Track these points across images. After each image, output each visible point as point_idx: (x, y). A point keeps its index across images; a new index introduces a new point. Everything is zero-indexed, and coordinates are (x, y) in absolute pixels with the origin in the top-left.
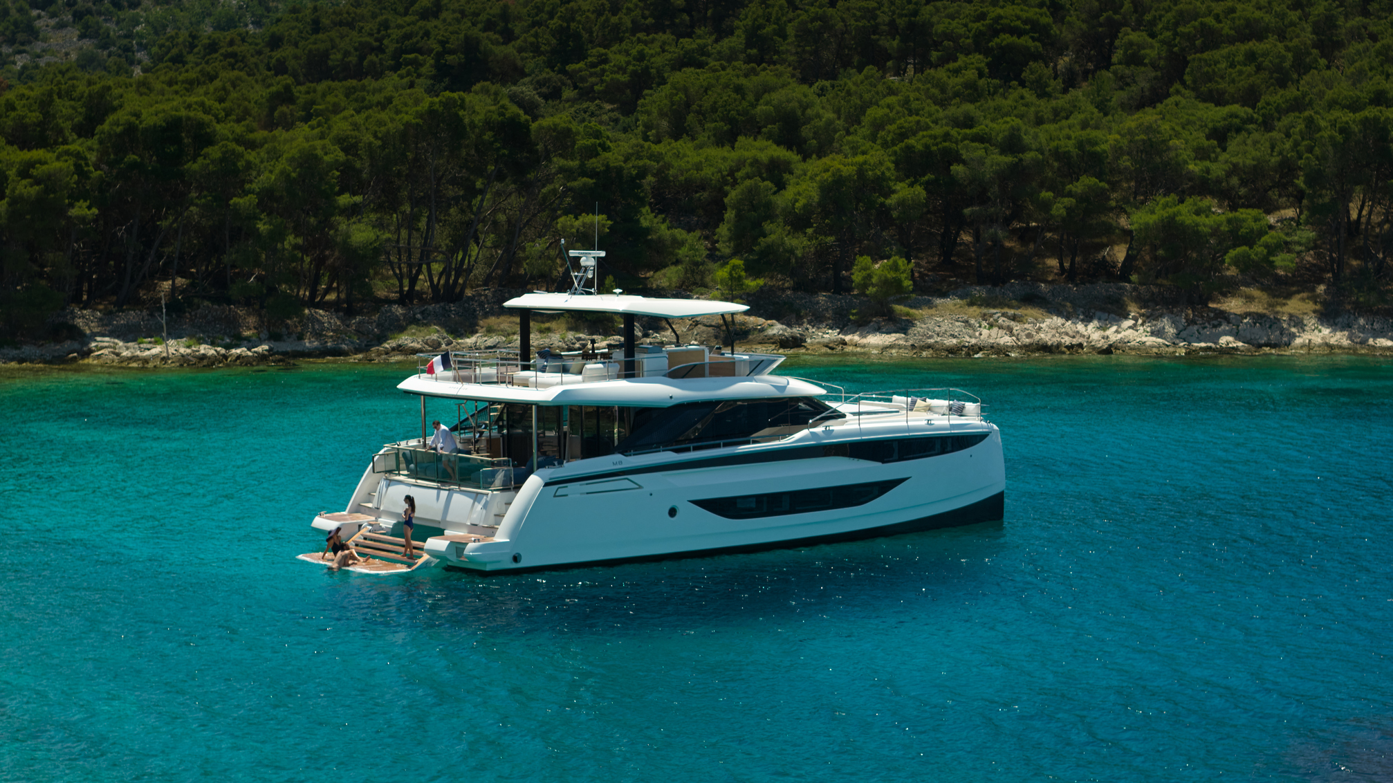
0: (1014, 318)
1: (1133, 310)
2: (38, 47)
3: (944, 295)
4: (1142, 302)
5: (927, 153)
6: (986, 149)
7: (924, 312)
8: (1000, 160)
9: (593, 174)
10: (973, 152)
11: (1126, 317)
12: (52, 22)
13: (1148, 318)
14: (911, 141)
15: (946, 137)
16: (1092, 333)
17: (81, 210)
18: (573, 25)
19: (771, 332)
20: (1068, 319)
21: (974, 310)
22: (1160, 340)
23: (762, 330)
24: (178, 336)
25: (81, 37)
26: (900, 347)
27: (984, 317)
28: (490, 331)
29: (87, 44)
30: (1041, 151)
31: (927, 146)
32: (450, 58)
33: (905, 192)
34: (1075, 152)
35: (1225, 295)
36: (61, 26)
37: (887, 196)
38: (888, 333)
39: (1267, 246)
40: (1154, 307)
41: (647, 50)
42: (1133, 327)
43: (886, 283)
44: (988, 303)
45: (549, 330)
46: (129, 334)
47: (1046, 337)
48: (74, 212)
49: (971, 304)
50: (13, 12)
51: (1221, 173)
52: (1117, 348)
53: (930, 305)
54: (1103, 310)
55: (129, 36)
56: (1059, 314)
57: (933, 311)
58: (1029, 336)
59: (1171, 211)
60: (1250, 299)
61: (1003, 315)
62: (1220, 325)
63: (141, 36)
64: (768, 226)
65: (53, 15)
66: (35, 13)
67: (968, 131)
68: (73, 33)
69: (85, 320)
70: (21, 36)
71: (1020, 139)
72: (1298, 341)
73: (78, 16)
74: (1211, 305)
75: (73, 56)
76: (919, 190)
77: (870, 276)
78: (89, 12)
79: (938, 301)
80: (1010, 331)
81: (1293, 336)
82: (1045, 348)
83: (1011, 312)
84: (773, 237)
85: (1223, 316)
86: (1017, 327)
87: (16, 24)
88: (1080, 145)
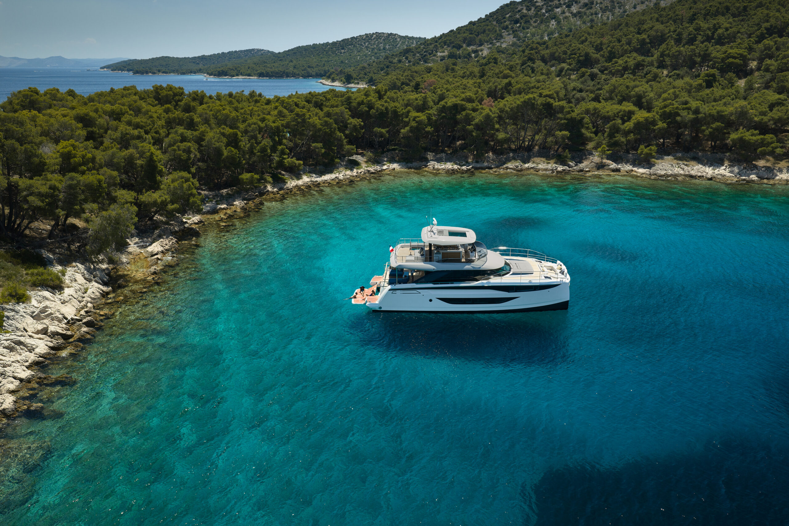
0: (686, 165)
1: (726, 163)
2: (502, 40)
3: (668, 155)
4: (730, 160)
5: (670, 113)
6: (688, 112)
7: (660, 161)
8: (691, 116)
9: (567, 119)
10: (684, 113)
11: (723, 165)
12: (507, 33)
13: (730, 166)
14: (666, 109)
15: (677, 108)
16: (709, 171)
17: (429, 129)
18: (613, 50)
19: (611, 167)
20: (704, 165)
21: (675, 161)
22: (731, 175)
23: (609, 166)
24: (450, 162)
25: (514, 37)
26: (646, 174)
27: (678, 164)
28: (534, 162)
29: (515, 39)
30: (705, 114)
31: (670, 111)
32: (581, 58)
33: (661, 125)
34: (716, 114)
35: (760, 159)
36: (509, 34)
37: (655, 126)
38: (645, 168)
39: (772, 147)
40: (734, 162)
41: (628, 60)
42: (725, 170)
43: (647, 154)
44: (680, 159)
45: (549, 163)
46: (439, 160)
47: (693, 173)
48: (427, 129)
49: (675, 159)
50: (498, 31)
51: (766, 120)
52: (714, 178)
53: (662, 159)
54: (717, 163)
55: (525, 37)
56: (702, 164)
57: (663, 161)
58: (689, 172)
59: (742, 135)
60: (768, 161)
61: (683, 164)
62: (754, 170)
63: (528, 37)
64: (616, 135)
65: (508, 31)
66: (503, 31)
67: (685, 106)
68: (512, 36)
69: (430, 155)
70: (498, 38)
71: (699, 109)
72: (777, 178)
73: (513, 32)
74: (754, 162)
75: (511, 43)
76: (665, 125)
77: (642, 152)
78: (516, 31)
79: (666, 157)
80: (683, 169)
81: (777, 175)
82: (691, 176)
83: (686, 163)
84: (617, 138)
85: (756, 167)
86: (686, 168)
87: (498, 34)
88: (718, 112)
